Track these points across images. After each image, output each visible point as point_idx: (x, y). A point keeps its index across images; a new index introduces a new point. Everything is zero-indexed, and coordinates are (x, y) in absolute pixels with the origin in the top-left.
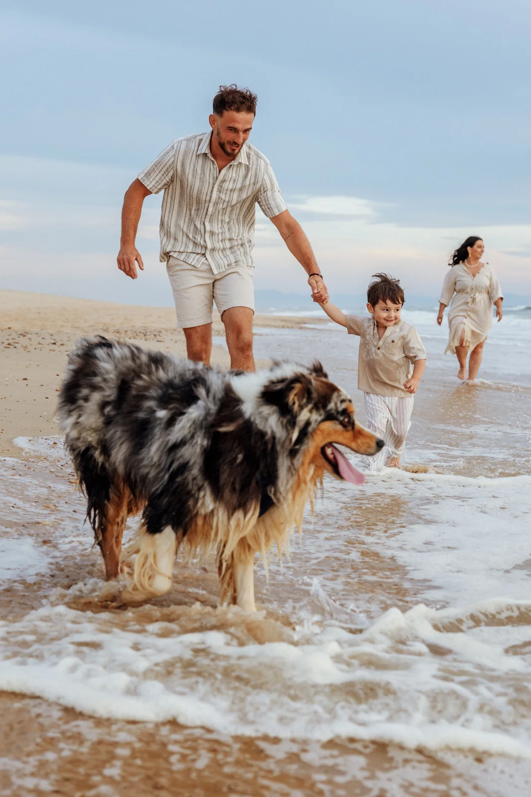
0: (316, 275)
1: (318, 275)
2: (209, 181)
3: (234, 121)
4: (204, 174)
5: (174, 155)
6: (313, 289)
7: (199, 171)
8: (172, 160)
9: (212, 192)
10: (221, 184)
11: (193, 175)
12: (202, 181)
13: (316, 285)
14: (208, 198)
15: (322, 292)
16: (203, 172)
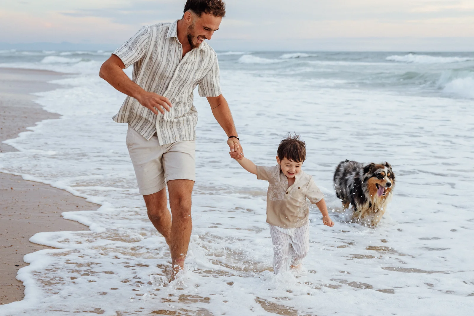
0: (234, 138)
1: (236, 137)
2: (174, 61)
3: (211, 23)
4: (170, 54)
5: (149, 37)
6: (231, 148)
7: (166, 52)
8: (147, 41)
9: (174, 71)
10: (182, 65)
11: (161, 55)
12: (168, 60)
13: (233, 145)
14: (171, 76)
15: (239, 152)
16: (169, 54)
